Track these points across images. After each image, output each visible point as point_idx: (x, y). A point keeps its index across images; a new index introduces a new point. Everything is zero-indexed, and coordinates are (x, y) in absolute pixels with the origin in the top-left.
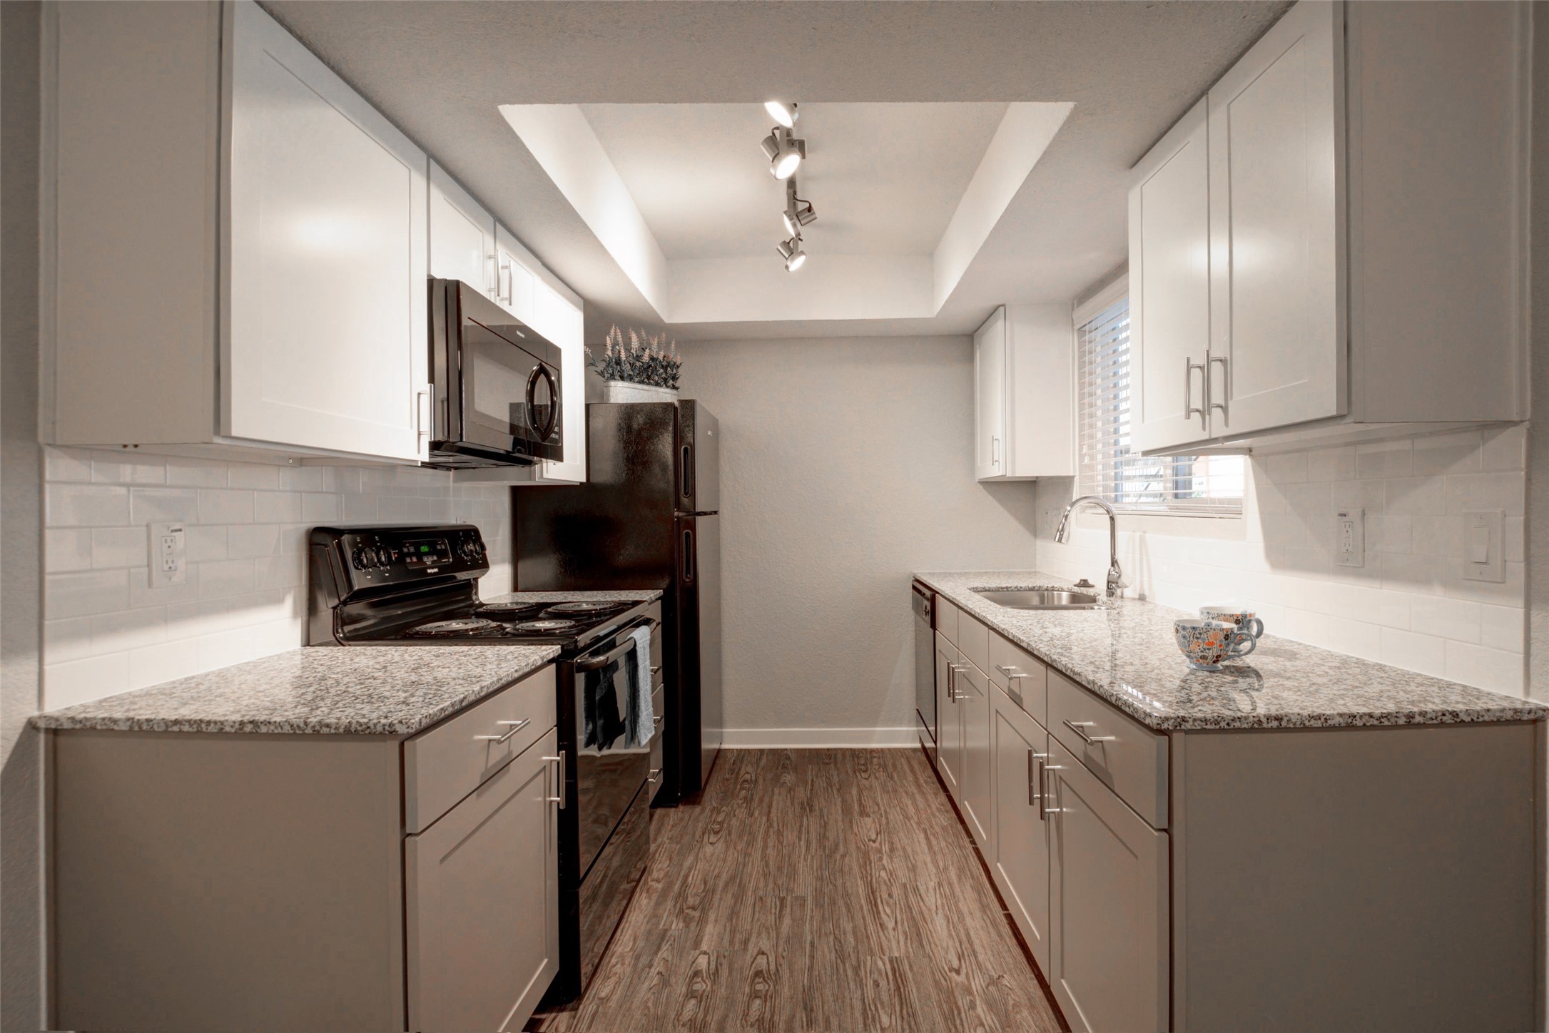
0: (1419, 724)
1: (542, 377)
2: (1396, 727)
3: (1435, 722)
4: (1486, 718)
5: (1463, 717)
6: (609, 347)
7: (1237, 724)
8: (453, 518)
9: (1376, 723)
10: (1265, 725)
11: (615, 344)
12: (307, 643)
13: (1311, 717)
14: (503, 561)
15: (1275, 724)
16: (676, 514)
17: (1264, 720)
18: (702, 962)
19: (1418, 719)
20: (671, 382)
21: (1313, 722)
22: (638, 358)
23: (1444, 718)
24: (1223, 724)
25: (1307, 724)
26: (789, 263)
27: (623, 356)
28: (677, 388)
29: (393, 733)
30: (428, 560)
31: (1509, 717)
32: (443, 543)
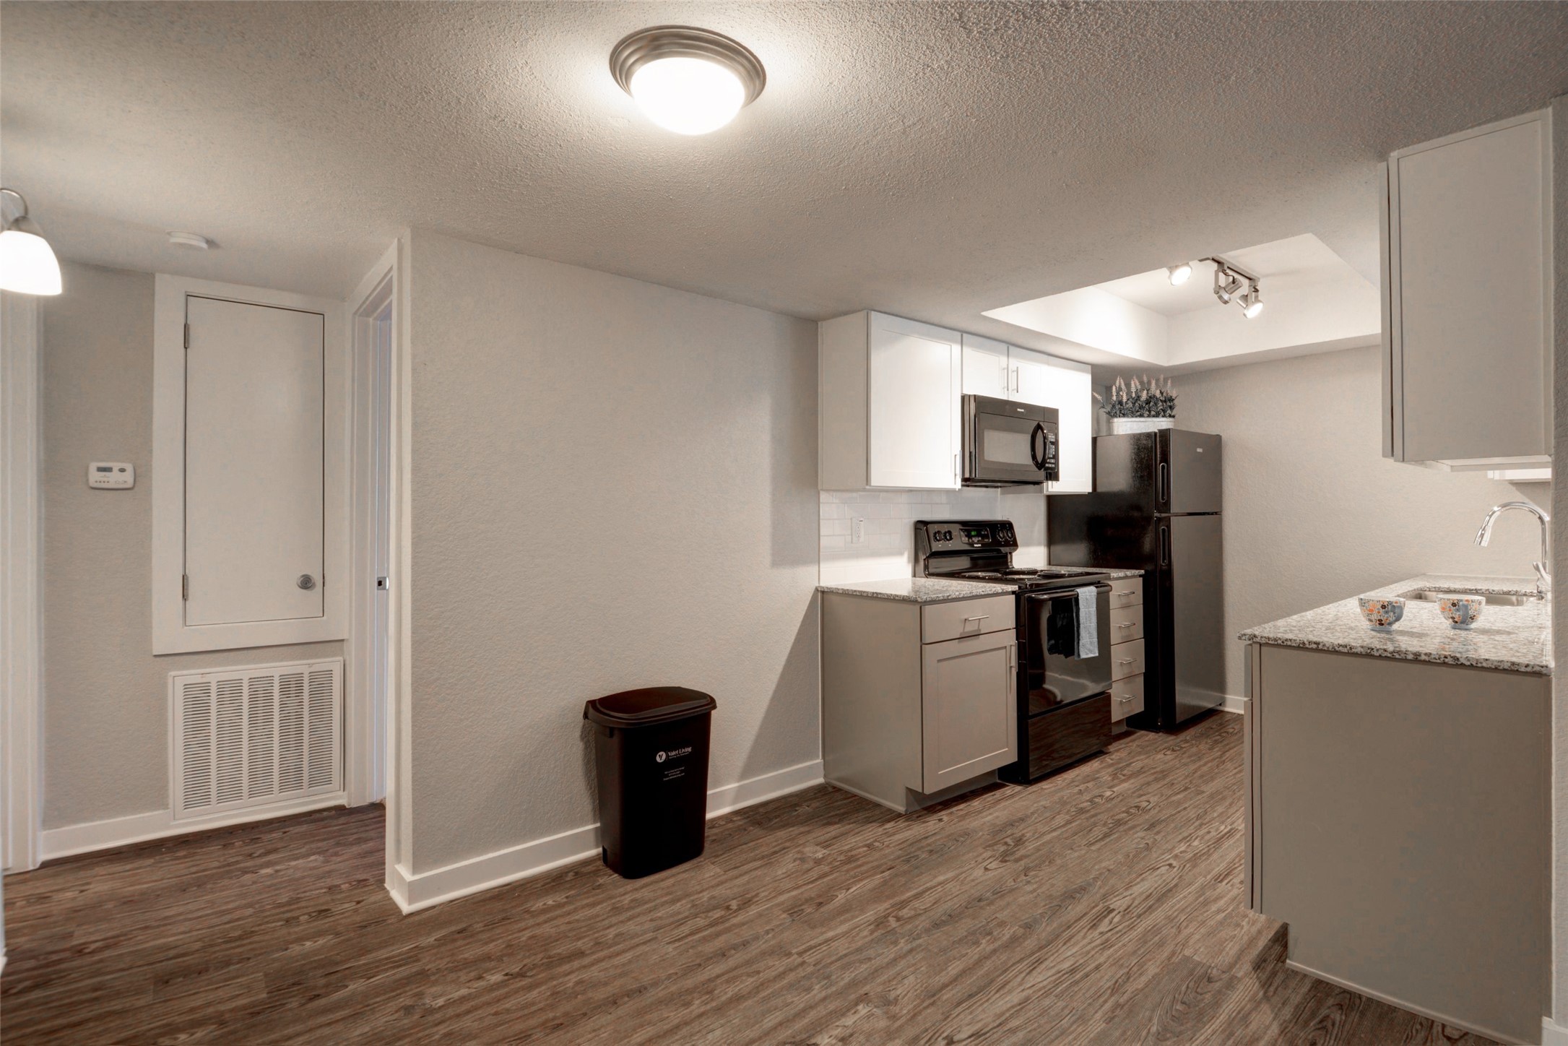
0: (1424, 661)
1: (1040, 431)
2: (1406, 660)
3: (1438, 661)
4: (1484, 665)
5: (1462, 661)
6: (1114, 394)
7: (1289, 643)
8: (999, 516)
9: (1389, 655)
10: (1307, 646)
11: (1119, 389)
12: (914, 575)
13: (1340, 645)
14: (1039, 544)
15: (1314, 646)
16: (1155, 515)
17: (1306, 643)
18: (1108, 793)
19: (1423, 657)
20: (1169, 411)
21: (1341, 648)
22: (1138, 397)
23: (1446, 660)
24: (1280, 642)
25: (1337, 649)
26: (1246, 312)
27: (1125, 399)
28: (1174, 417)
29: (916, 601)
30: (975, 540)
31: (1506, 667)
32: (986, 530)
